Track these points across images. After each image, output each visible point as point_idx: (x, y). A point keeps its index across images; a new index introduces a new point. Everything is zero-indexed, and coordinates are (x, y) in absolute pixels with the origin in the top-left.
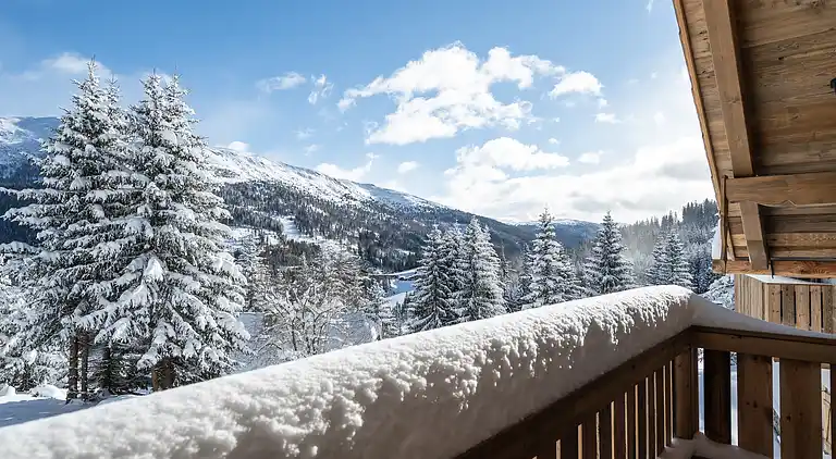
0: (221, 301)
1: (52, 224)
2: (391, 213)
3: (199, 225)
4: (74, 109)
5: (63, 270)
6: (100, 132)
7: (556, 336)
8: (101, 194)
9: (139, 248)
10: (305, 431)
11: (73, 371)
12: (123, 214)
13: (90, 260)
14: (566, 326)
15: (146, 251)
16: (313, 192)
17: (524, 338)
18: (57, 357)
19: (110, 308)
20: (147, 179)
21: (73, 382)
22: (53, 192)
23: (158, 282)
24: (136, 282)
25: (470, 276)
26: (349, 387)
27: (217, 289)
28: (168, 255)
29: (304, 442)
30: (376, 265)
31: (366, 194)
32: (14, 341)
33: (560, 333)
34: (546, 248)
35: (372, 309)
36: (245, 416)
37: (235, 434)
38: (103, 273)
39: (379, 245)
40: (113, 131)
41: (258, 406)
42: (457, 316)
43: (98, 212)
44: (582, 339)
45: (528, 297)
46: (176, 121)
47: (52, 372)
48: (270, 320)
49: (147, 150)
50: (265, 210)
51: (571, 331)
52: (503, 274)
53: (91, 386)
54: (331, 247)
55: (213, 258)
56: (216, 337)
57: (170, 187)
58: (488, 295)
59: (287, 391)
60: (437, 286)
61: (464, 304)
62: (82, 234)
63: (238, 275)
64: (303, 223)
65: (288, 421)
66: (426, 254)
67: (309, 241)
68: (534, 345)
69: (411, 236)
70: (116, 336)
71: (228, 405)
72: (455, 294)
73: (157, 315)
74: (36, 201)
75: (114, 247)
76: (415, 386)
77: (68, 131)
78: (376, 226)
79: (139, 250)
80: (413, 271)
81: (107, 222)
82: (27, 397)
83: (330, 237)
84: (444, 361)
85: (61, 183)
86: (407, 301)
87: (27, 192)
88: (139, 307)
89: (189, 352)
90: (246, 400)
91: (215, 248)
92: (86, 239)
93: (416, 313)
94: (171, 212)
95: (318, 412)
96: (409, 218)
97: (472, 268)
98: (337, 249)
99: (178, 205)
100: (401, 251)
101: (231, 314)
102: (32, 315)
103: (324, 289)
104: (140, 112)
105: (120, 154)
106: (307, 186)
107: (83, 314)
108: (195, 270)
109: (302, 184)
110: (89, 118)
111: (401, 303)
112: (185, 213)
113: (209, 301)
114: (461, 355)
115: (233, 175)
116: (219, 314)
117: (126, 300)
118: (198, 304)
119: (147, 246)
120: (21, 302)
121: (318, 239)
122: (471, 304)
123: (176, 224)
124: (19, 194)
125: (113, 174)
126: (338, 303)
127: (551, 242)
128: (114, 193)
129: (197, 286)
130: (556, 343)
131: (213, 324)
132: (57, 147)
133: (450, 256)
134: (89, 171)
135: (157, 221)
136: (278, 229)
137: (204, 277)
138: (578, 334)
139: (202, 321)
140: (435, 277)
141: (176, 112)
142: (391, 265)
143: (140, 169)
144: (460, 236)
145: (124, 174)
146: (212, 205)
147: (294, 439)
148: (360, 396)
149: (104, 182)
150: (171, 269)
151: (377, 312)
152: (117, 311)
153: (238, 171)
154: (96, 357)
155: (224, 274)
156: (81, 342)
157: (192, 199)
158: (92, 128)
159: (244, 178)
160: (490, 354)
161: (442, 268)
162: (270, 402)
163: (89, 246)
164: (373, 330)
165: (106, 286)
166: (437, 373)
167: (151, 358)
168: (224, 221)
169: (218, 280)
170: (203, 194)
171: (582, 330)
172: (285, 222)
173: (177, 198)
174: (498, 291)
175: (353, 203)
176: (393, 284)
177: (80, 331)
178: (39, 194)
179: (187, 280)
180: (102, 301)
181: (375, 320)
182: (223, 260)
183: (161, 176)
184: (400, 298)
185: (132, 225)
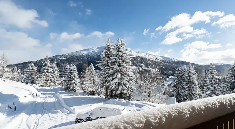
0: (131, 82)
1: (103, 67)
2: (167, 63)
3: (127, 67)
4: (106, 46)
5: (104, 75)
6: (110, 50)
7: (210, 106)
8: (110, 61)
9: (116, 71)
10: (155, 121)
11: (106, 93)
12: (114, 65)
13: (109, 73)
14: (213, 103)
15: (117, 72)
16: (149, 58)
17: (201, 106)
18: (103, 90)
19: (112, 82)
20: (118, 58)
21: (106, 95)
22: (103, 61)
23: (120, 78)
24: (116, 78)
25: (189, 78)
26: (163, 114)
27: (130, 80)
28: (121, 73)
29: (155, 123)
30: (164, 75)
31: (161, 58)
32: (97, 87)
33: (211, 105)
34: (212, 72)
35: (163, 85)
36: (146, 118)
37: (145, 120)
38: (111, 76)
39: (164, 70)
40: (112, 49)
41: (148, 116)
42: (185, 88)
43: (110, 65)
44: (218, 107)
45: (206, 85)
46: (123, 47)
47: (103, 93)
48: (140, 86)
49: (118, 52)
50: (139, 63)
51: (215, 104)
52: (198, 78)
53: (109, 96)
54: (153, 70)
55: (129, 73)
56: (130, 89)
57: (122, 59)
58: (194, 84)
59: (152, 114)
60: (179, 80)
61: (187, 85)
62: (107, 69)
63: (134, 77)
64: (147, 65)
65: (153, 119)
66: (176, 73)
67: (148, 69)
68: (204, 108)
69: (172, 68)
70: (113, 88)
71: (144, 116)
72: (184, 83)
73: (120, 84)
74: (100, 63)
75: (112, 71)
76: (175, 115)
77: (105, 50)
78: (164, 66)
79: (116, 72)
80: (173, 76)
81: (111, 66)
82: (99, 97)
83: (153, 68)
84: (181, 110)
85: (104, 59)
86: (171, 84)
87: (99, 61)
88: (116, 83)
89: (125, 92)
90: (146, 115)
91: (130, 71)
92: (108, 69)
93: (174, 87)
94: (122, 64)
95: (157, 118)
96: (172, 64)
97: (189, 76)
98: (154, 71)
99: (123, 63)
100: (170, 72)
101: (132, 85)
102: (100, 83)
103: (152, 80)
104: (116, 45)
105: (113, 54)
106: (148, 57)
107: (108, 83)
108: (126, 76)
109: (147, 57)
110: (108, 47)
111: (170, 84)
112: (124, 64)
113: (129, 82)
114: (185, 109)
115: (133, 55)
116: (131, 85)
117: (114, 81)
118: (127, 82)
119: (118, 71)
120: (98, 80)
121: (150, 69)
122: (189, 85)
123: (122, 67)
124: (98, 62)
125: (112, 57)
126: (155, 84)
127: (214, 70)
128: (112, 61)
129: (126, 79)
130: (210, 107)
131: (129, 87)
132: (104, 53)
133: (183, 73)
134: (108, 57)
135: (119, 66)
136: (142, 66)
137: (128, 77)
138: (217, 105)
139: (127, 86)
140: (179, 78)
141: (123, 45)
142: (167, 75)
143: (116, 56)
144: (186, 68)
145: (114, 57)
146: (129, 63)
147: (154, 122)
148: (165, 116)
149: (111, 59)
150: (122, 76)
151: (164, 86)
152: (113, 83)
153: (134, 55)
154: (109, 91)
155: (131, 77)
156: (107, 88)
157: (126, 62)
158: (109, 49)
159: (135, 56)
160: (192, 109)
161: (180, 76)
162: (150, 116)
163: (108, 71)
164: (163, 90)
165: (111, 78)
166: (180, 113)
167: (118, 92)
168: (131, 66)
169: (131, 78)
170: (128, 60)
171: (218, 104)
172: (143, 65)
173: (123, 62)
174: (197, 83)
175: (158, 60)
176: (168, 79)
177: (107, 86)
178: (101, 62)
179: (125, 78)
180: (110, 81)
181: (163, 88)
182: (131, 74)
183: (120, 57)
184: (170, 83)
185: (115, 67)
